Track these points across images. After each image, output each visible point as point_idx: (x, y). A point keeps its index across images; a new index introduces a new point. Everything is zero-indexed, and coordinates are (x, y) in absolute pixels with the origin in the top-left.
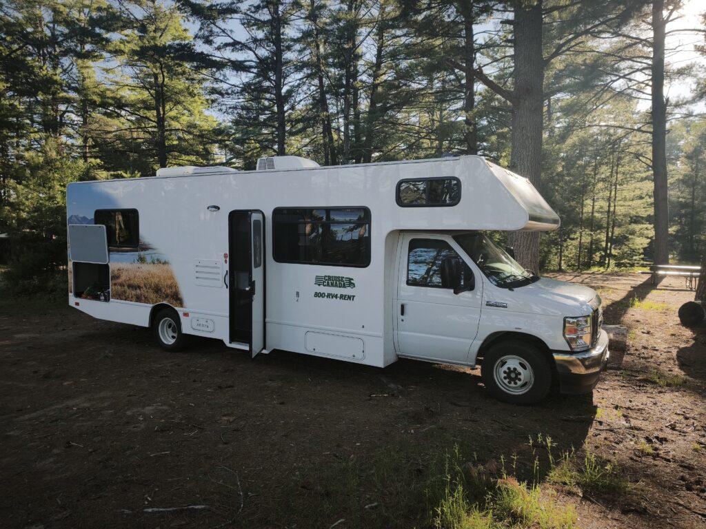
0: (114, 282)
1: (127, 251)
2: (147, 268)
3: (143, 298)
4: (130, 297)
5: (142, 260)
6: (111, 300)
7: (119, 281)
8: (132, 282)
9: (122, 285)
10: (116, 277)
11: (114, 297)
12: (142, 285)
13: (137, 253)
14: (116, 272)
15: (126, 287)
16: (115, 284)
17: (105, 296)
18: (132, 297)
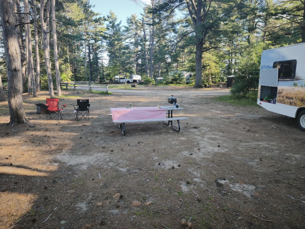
0: (279, 95)
1: (288, 81)
2: (297, 89)
3: (293, 104)
4: (287, 102)
5: (295, 85)
6: (276, 103)
7: (282, 95)
8: (288, 96)
9: (283, 97)
10: (281, 93)
11: (278, 102)
12: (294, 97)
13: (293, 82)
14: (281, 91)
15: (285, 98)
16: (279, 96)
17: (274, 101)
18: (287, 103)
